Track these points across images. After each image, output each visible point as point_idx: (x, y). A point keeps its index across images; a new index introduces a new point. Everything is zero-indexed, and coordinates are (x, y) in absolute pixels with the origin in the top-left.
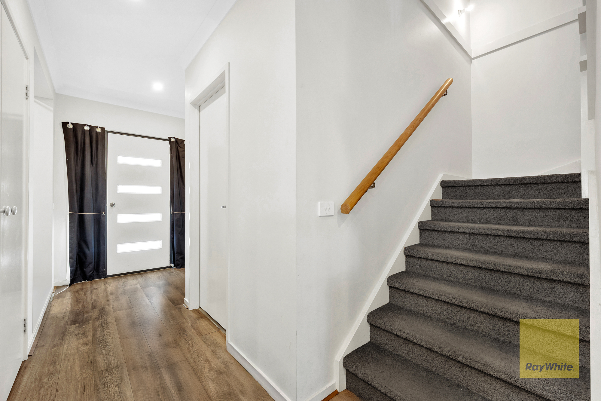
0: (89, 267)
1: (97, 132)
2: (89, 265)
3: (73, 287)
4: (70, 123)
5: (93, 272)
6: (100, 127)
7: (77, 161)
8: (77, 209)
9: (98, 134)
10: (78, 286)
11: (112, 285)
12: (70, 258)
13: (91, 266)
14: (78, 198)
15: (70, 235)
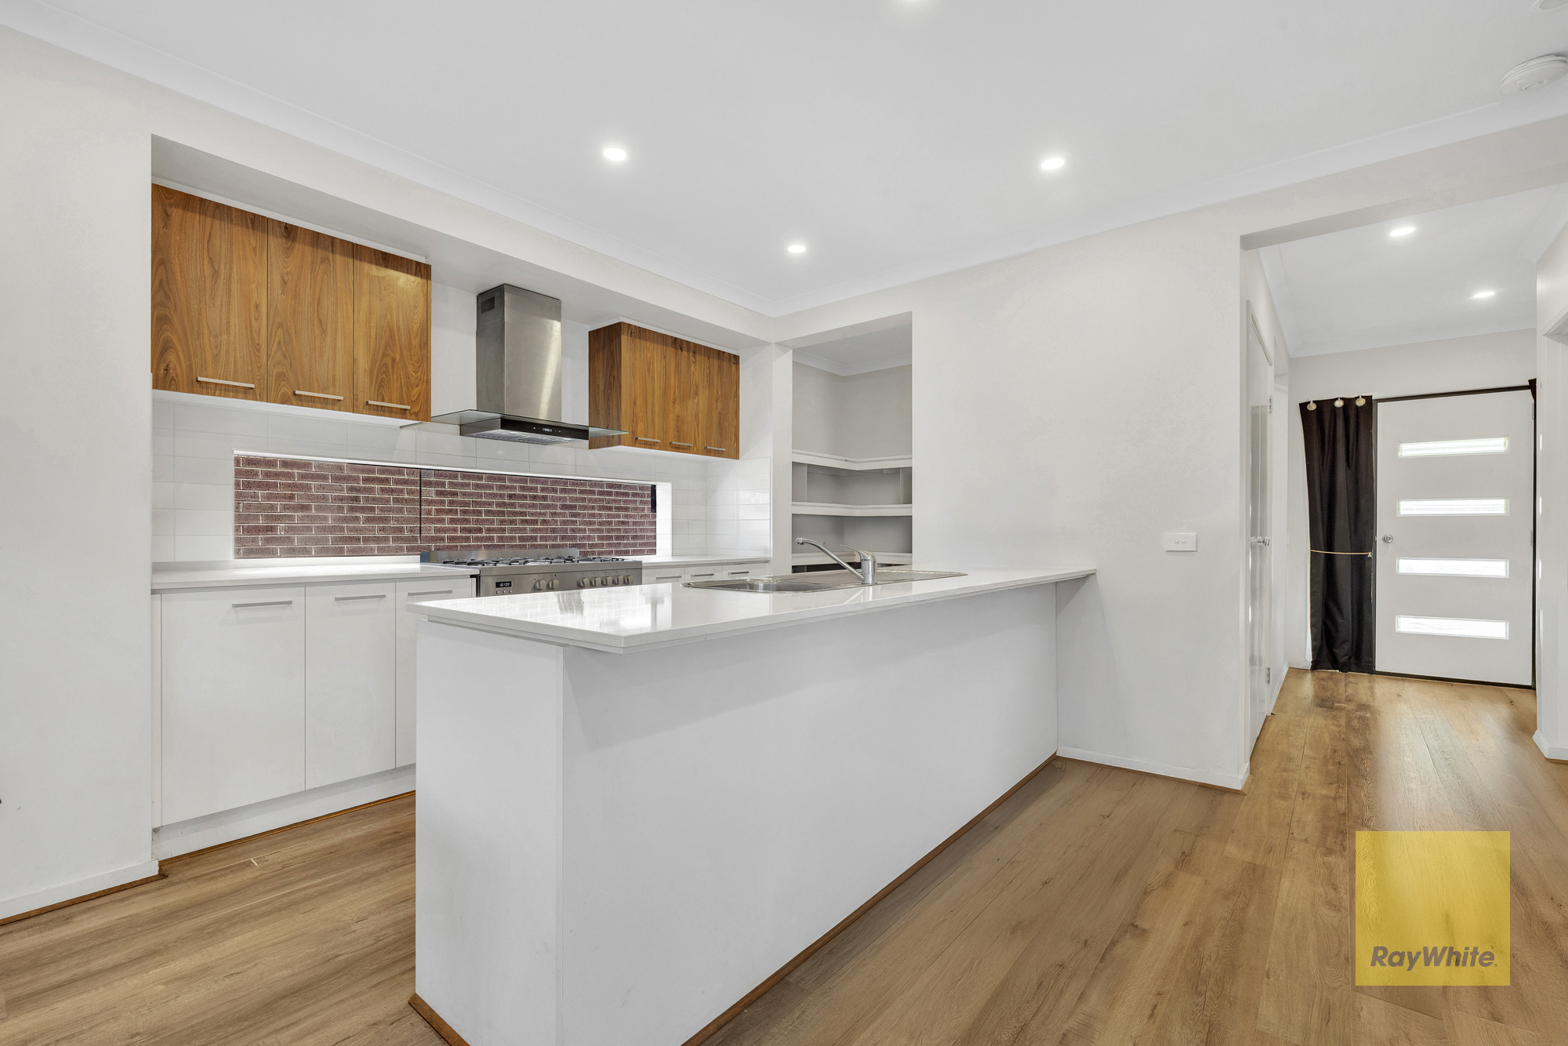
0: (1343, 648)
1: (1357, 407)
2: (1342, 643)
3: (1316, 673)
4: (1312, 402)
5: (1350, 658)
6: (1363, 397)
7: (1323, 464)
8: (1322, 543)
9: (1360, 410)
10: (1323, 673)
11: (1382, 687)
12: (1312, 626)
13: (1347, 647)
14: (1325, 527)
15: (1311, 587)
